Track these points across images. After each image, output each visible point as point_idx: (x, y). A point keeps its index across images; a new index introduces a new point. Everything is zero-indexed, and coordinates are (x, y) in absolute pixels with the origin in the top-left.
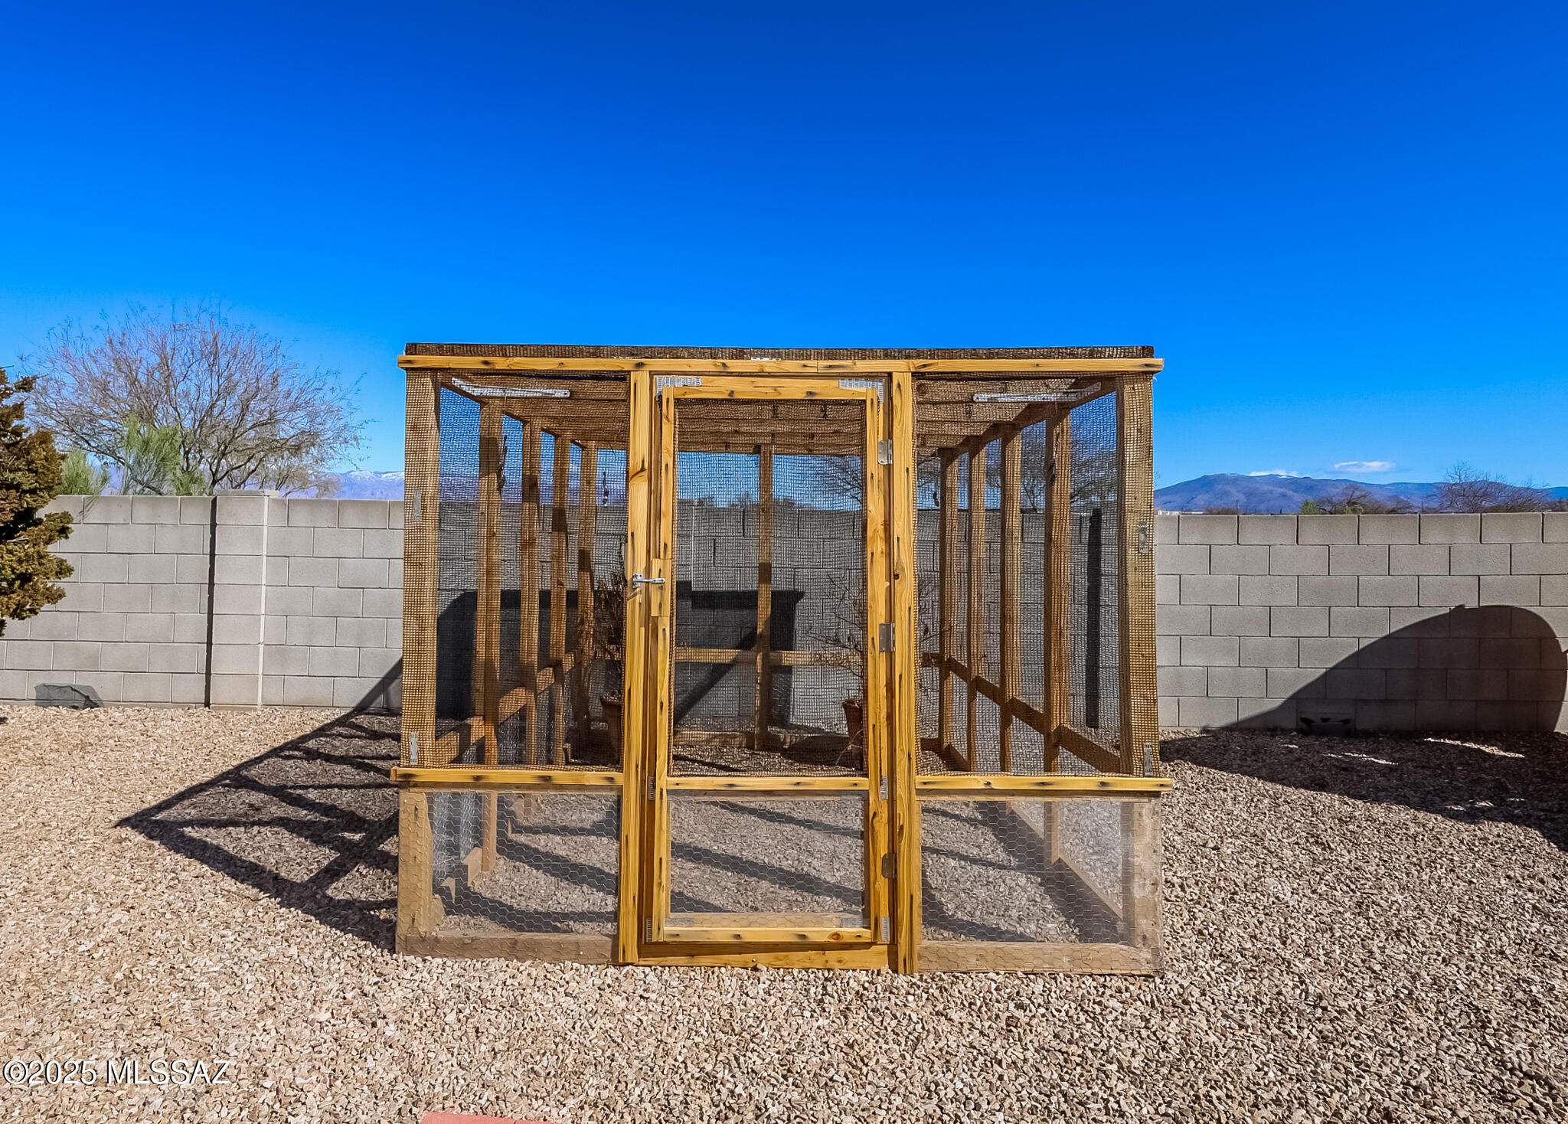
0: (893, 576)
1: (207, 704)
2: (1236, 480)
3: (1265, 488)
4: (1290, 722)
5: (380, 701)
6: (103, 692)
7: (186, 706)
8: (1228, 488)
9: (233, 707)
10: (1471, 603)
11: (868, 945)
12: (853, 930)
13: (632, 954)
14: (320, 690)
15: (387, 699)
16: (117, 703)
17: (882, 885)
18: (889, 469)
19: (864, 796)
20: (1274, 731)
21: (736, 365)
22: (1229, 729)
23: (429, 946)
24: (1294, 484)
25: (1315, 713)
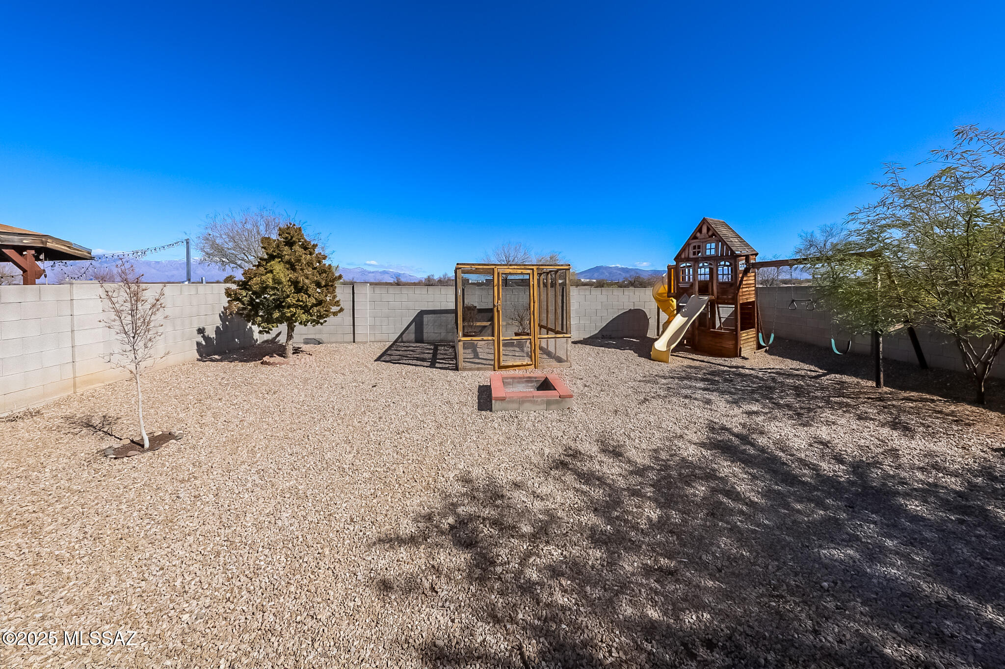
0: (534, 303)
1: (354, 342)
2: (607, 268)
3: (615, 271)
4: (600, 336)
5: (400, 340)
6: (325, 340)
7: (349, 343)
8: (604, 271)
9: (362, 343)
10: (633, 308)
11: (531, 365)
12: (529, 362)
13: (497, 369)
14: (385, 337)
15: (402, 339)
16: (328, 343)
17: (533, 354)
18: (533, 285)
19: (530, 339)
20: (597, 338)
21: (510, 267)
22: (589, 338)
23: (465, 369)
24: (622, 269)
25: (604, 333)
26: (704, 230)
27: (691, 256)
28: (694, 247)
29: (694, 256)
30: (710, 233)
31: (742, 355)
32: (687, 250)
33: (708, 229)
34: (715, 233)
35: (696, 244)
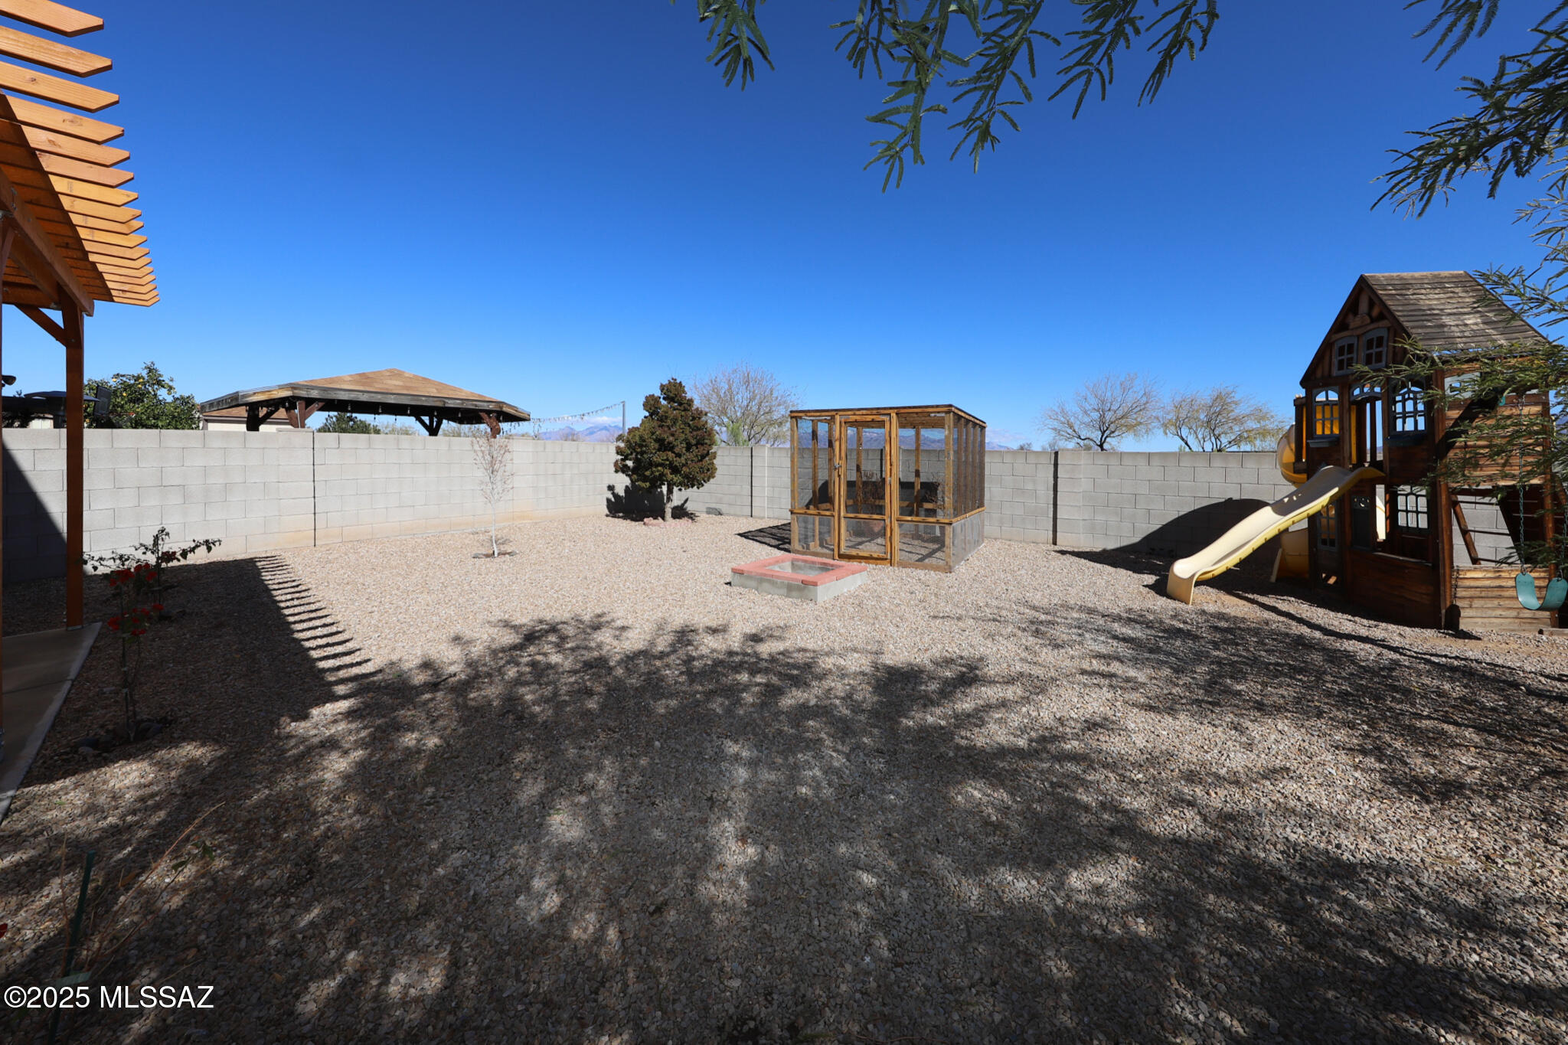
0: (891, 465)
1: (752, 516)
6: (723, 511)
7: (746, 516)
9: (759, 518)
11: (885, 559)
12: (883, 556)
13: (837, 557)
16: (727, 514)
17: (889, 544)
18: (891, 438)
21: (858, 412)
26: (1364, 306)
27: (1335, 372)
28: (1341, 351)
29: (1341, 372)
30: (1375, 312)
31: (1462, 627)
32: (1327, 358)
33: (1371, 304)
34: (1386, 313)
35: (1345, 343)
